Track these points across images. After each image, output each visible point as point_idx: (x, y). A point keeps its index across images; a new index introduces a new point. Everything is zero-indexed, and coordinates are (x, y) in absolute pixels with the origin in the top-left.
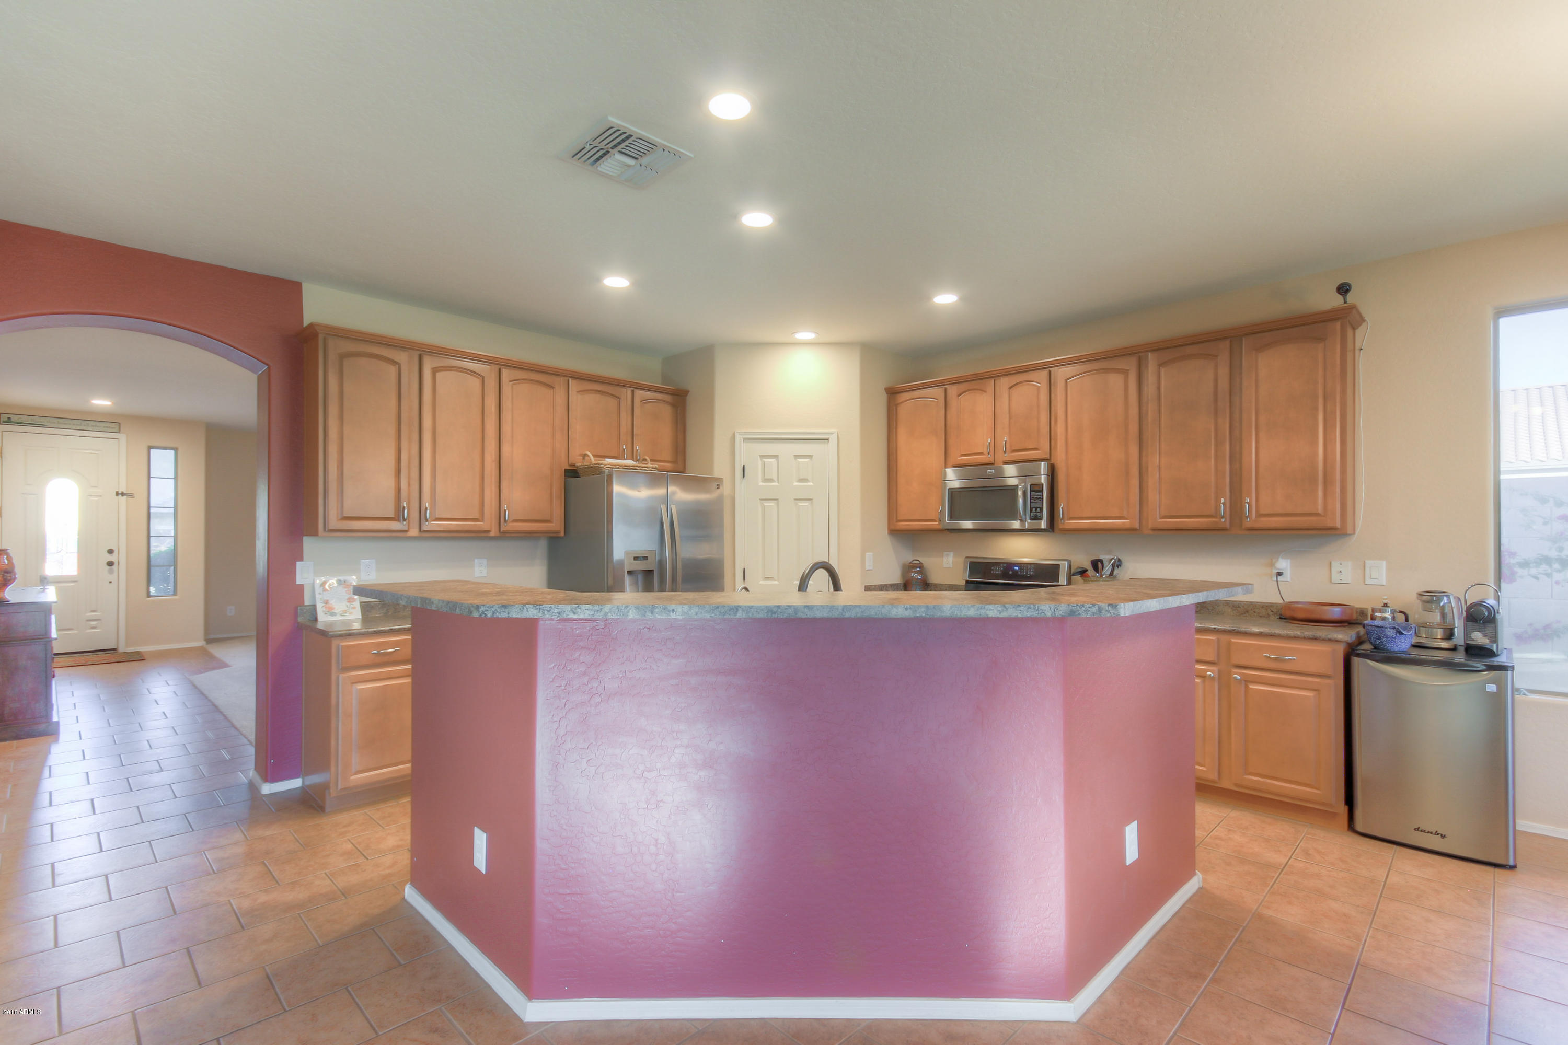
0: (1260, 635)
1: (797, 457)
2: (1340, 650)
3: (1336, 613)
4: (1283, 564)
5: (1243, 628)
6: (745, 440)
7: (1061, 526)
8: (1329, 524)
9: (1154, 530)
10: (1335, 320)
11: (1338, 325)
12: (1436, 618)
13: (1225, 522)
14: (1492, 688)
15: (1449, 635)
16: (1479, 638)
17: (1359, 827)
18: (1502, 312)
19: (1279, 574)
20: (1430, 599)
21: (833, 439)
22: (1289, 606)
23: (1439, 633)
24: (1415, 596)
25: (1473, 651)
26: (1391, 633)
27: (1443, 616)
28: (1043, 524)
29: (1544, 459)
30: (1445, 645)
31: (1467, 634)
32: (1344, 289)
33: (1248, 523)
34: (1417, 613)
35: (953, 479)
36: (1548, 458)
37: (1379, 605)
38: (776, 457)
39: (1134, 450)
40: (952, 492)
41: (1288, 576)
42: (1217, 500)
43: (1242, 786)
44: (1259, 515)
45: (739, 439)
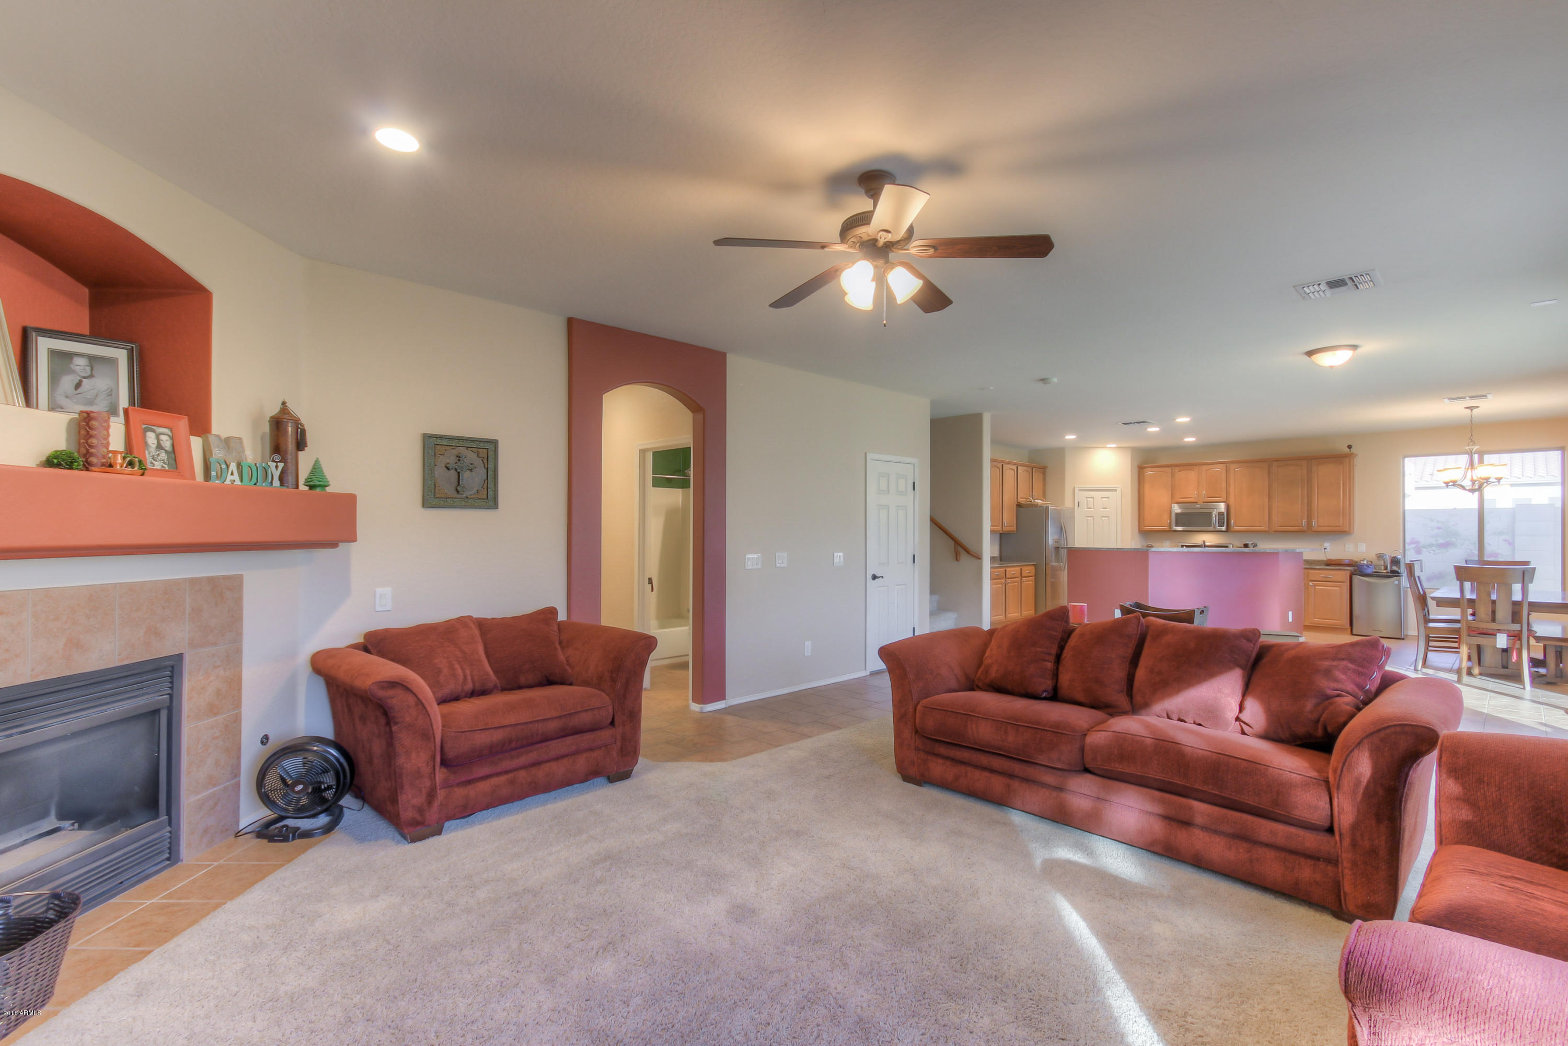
0: (1319, 569)
1: (1102, 498)
2: (1348, 573)
3: (1347, 562)
4: (1326, 545)
5: (1313, 567)
6: (1079, 490)
7: (1232, 529)
8: (1345, 530)
9: (1275, 531)
10: (1346, 457)
11: (1347, 459)
12: (1382, 563)
13: (1305, 529)
14: (1396, 582)
15: (1386, 568)
16: (1395, 568)
17: (1354, 633)
18: (1405, 457)
19: (1325, 549)
20: (1380, 556)
21: (1119, 490)
22: (1329, 560)
23: (1383, 568)
24: (1374, 555)
25: (1393, 572)
26: (1365, 567)
27: (1384, 563)
28: (1224, 529)
29: (1520, 476)
30: (1385, 571)
31: (1391, 567)
32: (1350, 447)
33: (1314, 529)
34: (1375, 562)
35: (1177, 509)
36: (1535, 475)
37: (1362, 559)
38: (1093, 498)
39: (1266, 500)
40: (1177, 514)
41: (1328, 549)
42: (1302, 520)
43: (1314, 623)
44: (1318, 526)
45: (1076, 490)
